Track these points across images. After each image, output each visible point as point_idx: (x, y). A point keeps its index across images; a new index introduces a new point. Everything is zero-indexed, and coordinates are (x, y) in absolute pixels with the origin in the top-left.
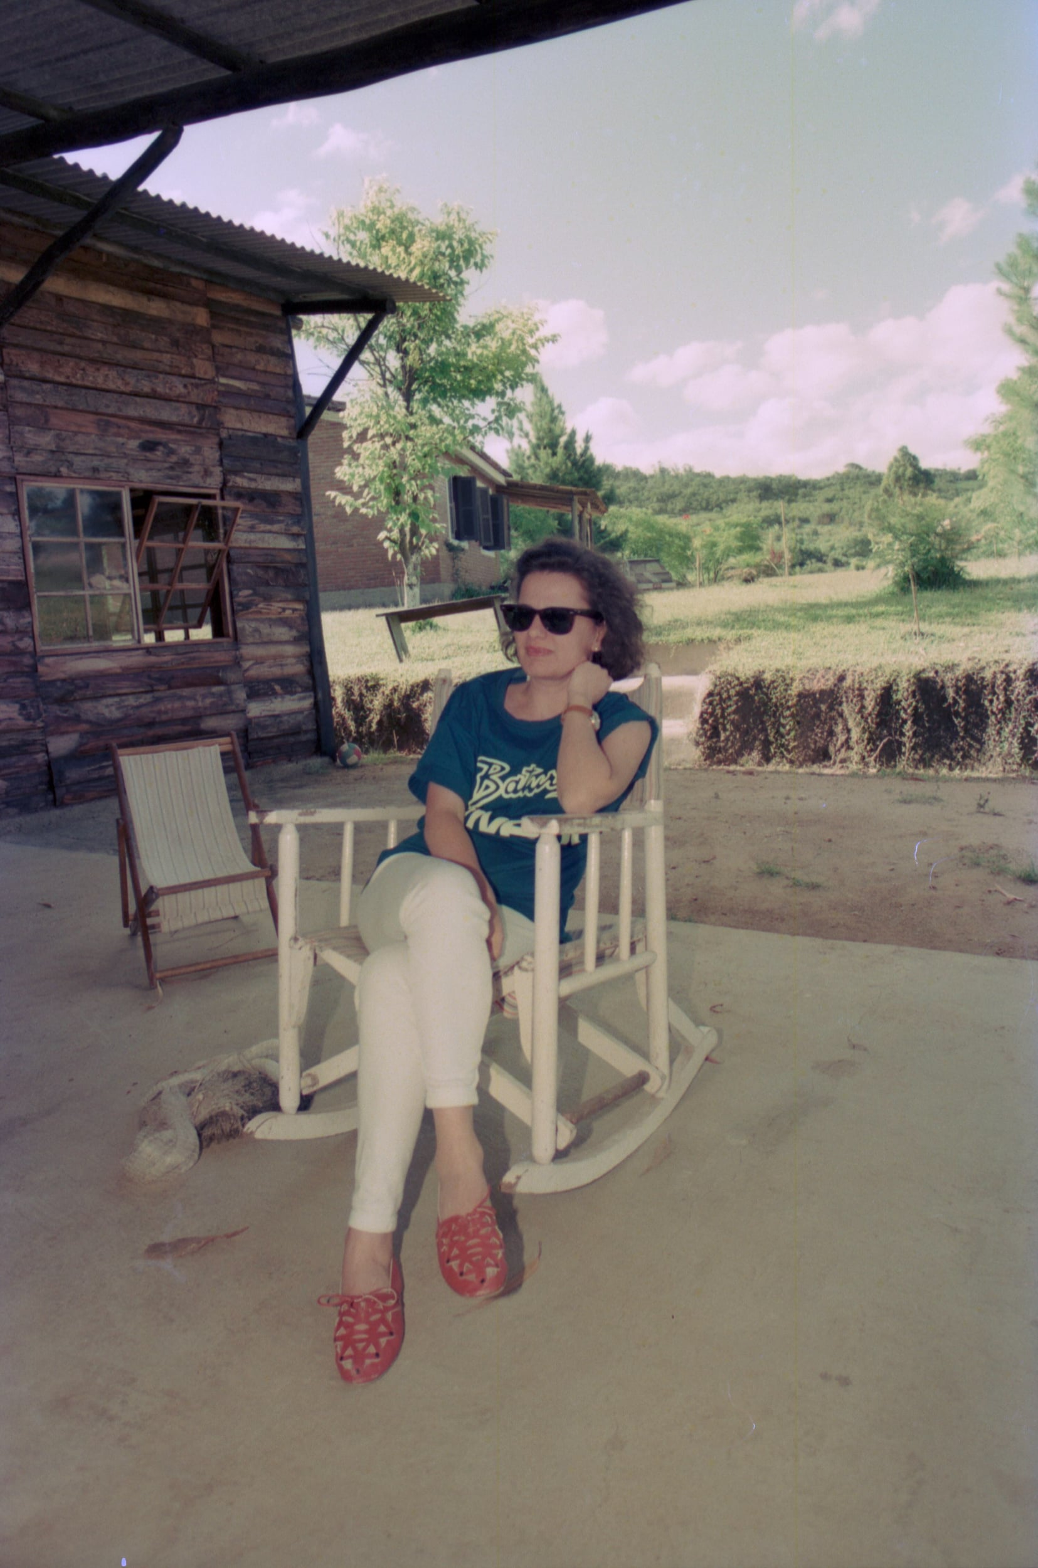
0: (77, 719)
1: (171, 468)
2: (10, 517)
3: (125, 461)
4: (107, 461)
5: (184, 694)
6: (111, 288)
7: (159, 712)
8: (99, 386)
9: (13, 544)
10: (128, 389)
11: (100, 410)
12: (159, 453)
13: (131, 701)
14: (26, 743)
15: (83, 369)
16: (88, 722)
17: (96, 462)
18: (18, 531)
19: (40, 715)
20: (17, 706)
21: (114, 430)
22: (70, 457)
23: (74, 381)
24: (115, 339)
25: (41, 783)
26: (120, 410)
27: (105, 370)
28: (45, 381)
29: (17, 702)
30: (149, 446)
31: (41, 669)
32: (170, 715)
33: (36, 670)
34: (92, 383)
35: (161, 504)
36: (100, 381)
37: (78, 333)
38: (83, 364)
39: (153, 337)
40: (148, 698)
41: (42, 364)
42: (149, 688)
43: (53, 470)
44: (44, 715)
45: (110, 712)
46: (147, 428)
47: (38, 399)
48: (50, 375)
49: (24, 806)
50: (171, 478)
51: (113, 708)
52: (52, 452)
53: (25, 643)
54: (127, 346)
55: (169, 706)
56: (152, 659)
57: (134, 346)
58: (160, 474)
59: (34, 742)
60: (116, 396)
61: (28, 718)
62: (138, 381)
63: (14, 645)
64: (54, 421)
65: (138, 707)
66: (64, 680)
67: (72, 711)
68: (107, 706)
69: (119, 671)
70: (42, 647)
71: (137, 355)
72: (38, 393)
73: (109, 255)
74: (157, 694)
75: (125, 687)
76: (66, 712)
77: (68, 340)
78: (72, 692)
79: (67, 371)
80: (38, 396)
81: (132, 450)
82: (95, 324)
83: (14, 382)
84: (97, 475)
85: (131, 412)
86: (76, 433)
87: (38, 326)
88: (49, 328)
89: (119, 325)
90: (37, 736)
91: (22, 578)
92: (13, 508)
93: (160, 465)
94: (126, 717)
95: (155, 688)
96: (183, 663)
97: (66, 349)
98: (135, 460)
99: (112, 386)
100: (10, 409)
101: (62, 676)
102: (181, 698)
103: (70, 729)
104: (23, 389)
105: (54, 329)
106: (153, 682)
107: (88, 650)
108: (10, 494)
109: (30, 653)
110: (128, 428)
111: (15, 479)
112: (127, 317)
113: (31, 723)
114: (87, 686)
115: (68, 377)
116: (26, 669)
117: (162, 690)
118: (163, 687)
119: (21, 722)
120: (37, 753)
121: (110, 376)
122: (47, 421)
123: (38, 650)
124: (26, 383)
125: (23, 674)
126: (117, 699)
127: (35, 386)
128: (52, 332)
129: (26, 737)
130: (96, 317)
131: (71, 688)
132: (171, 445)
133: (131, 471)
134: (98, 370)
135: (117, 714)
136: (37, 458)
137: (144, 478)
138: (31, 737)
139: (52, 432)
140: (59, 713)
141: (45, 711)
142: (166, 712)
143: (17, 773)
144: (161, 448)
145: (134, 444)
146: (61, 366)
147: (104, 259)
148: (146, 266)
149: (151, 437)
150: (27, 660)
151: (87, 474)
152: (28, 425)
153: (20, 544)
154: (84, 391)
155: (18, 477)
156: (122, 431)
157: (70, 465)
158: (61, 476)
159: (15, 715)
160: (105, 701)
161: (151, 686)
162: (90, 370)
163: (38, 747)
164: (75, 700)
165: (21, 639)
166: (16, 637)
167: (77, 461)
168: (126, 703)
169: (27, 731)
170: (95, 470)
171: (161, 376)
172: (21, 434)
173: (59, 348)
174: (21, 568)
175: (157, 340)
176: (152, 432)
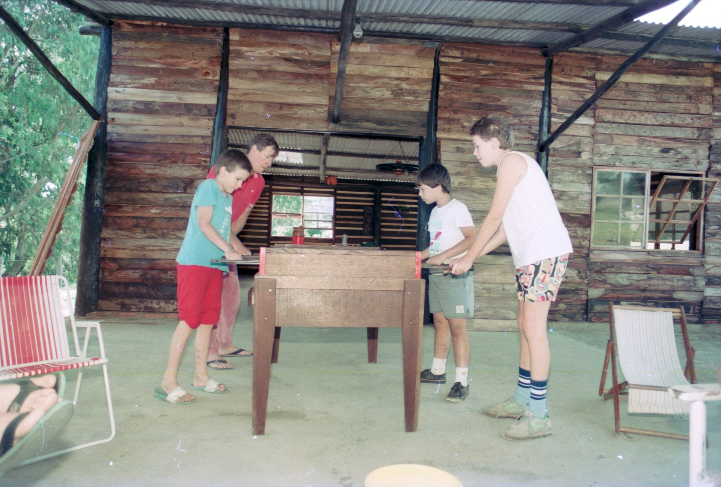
0: (605, 282)
1: (677, 161)
2: (587, 185)
3: (651, 158)
4: (641, 158)
5: (666, 277)
6: (656, 75)
7: (650, 285)
8: (642, 123)
9: (587, 197)
10: (658, 123)
11: (641, 134)
12: (671, 153)
13: (635, 277)
14: (577, 289)
15: (634, 116)
16: (610, 284)
17: (635, 159)
18: (590, 191)
19: (587, 277)
20: (576, 272)
21: (647, 143)
22: (622, 157)
23: (629, 122)
24: (654, 100)
25: (582, 309)
26: (651, 133)
27: (646, 115)
28: (614, 123)
29: (576, 270)
30: (666, 151)
31: (591, 256)
32: (656, 287)
33: (588, 256)
34: (638, 121)
35: (667, 179)
36: (643, 121)
37: (634, 99)
38: (635, 113)
39: (677, 96)
40: (645, 277)
41: (614, 115)
42: (646, 272)
43: (612, 163)
44: (589, 278)
45: (623, 281)
46: (666, 141)
47: (609, 131)
48: (617, 119)
49: (572, 318)
50: (676, 166)
51: (625, 279)
52: (613, 155)
53: (585, 243)
54: (660, 102)
55: (656, 283)
56: (651, 257)
57: (664, 102)
58: (671, 164)
59: (581, 290)
60: (650, 127)
61: (581, 278)
62: (664, 118)
63: (580, 244)
64: (616, 141)
65: (638, 281)
66: (602, 263)
67: (603, 278)
68: (622, 278)
69: (631, 261)
70: (593, 246)
71: (666, 106)
72: (609, 128)
73: (657, 60)
74: (650, 276)
75: (633, 269)
76: (600, 277)
77: (629, 103)
78: (605, 269)
79: (627, 117)
80: (609, 130)
81: (656, 153)
82: (644, 94)
83: (599, 124)
84: (634, 165)
85: (658, 134)
86: (626, 146)
87: (615, 98)
88: (620, 98)
89: (657, 93)
90: (584, 287)
91: (589, 213)
92: (590, 181)
93: (670, 160)
94: (631, 285)
95: (650, 272)
96: (668, 262)
97: (627, 107)
98: (657, 157)
99: (649, 122)
100: (595, 137)
101: (601, 260)
102: (664, 279)
103: (601, 286)
104: (602, 127)
105: (622, 98)
106: (649, 269)
107: (615, 249)
108: (589, 174)
109: (587, 248)
110: (655, 142)
111: (592, 168)
112: (663, 87)
113: (582, 280)
114: (613, 267)
115: (626, 120)
116: (584, 255)
117: (654, 274)
118: (655, 272)
119: (577, 279)
120: (582, 295)
121: (649, 118)
122: (612, 141)
123: (591, 247)
124: (604, 124)
125: (582, 257)
126: (627, 275)
127: (608, 125)
128: (620, 100)
129: (578, 287)
130: (645, 90)
131: (605, 266)
132: (679, 150)
133: (653, 163)
134: (642, 115)
135: (627, 283)
136: (605, 158)
137: (660, 167)
138: (581, 287)
139: (614, 146)
140: (596, 278)
141: (590, 276)
142: (653, 286)
143: (571, 302)
144: (672, 151)
145: (657, 150)
146: (623, 115)
147: (654, 62)
148: (678, 61)
149: (667, 146)
150: (585, 251)
151: (629, 165)
152: (603, 143)
153: (590, 198)
154: (633, 126)
155: (594, 167)
156: (651, 144)
157: (621, 160)
158: (615, 166)
159: (575, 275)
160: (621, 275)
161: (648, 271)
162: (638, 115)
163: (583, 292)
164: (605, 272)
165: (583, 241)
166: (582, 239)
167: (625, 159)
168: (632, 278)
169: (579, 284)
170: (634, 163)
171: (678, 115)
172: (598, 147)
173: (623, 107)
174: (589, 208)
175: (678, 97)
176: (668, 143)
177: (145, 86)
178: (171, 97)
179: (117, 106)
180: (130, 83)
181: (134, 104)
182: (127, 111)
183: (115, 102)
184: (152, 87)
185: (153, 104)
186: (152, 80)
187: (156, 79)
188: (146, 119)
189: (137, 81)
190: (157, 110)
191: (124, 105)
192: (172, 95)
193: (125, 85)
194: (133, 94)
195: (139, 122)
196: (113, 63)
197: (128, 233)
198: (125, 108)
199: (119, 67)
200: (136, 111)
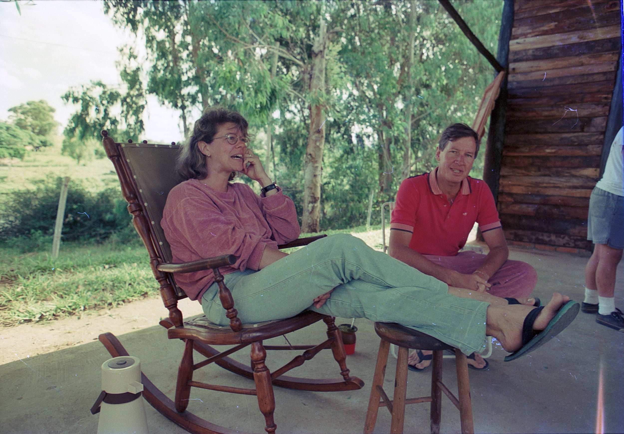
177: (545, 33)
178: (571, 38)
179: (518, 57)
180: (530, 33)
181: (533, 52)
182: (527, 60)
183: (516, 53)
184: (552, 32)
185: (552, 48)
186: (553, 25)
187: (556, 23)
188: (543, 64)
189: (537, 29)
190: (556, 54)
191: (524, 54)
192: (572, 36)
193: (525, 35)
194: (534, 43)
195: (538, 68)
196: (515, 18)
197: (524, 172)
198: (525, 57)
199: (520, 20)
200: (535, 58)
